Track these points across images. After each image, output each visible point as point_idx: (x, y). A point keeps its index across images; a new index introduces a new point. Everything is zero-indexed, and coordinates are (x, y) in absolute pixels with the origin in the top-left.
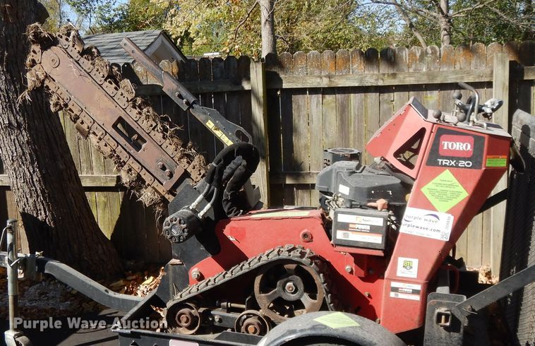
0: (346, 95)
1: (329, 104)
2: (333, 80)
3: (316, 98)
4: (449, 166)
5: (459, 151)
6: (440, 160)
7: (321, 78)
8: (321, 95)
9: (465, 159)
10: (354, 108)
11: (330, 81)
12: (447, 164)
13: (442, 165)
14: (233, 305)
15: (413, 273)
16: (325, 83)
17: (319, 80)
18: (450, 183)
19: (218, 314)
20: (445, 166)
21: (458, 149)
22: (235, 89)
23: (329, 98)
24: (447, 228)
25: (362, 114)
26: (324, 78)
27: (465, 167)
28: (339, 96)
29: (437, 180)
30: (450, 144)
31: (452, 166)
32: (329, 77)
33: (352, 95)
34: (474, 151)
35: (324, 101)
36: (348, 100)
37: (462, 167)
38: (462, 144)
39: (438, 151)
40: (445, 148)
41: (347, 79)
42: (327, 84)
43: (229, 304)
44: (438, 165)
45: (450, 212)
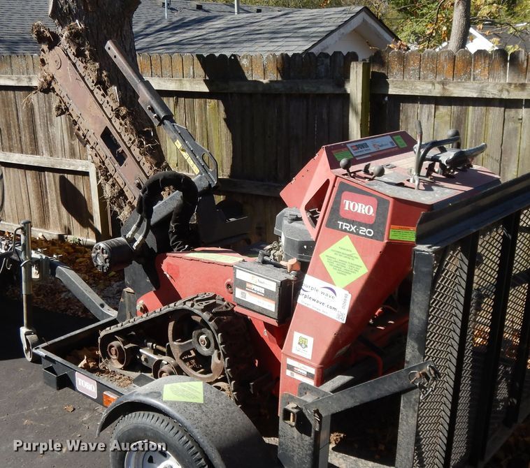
0: (464, 107)
1: (442, 117)
2: (446, 87)
3: (427, 109)
4: (349, 232)
5: (361, 215)
6: (341, 223)
7: (433, 84)
8: (433, 106)
9: (366, 226)
10: (472, 125)
11: (444, 88)
12: (348, 228)
13: (342, 230)
14: (157, 346)
15: (307, 353)
16: (437, 91)
17: (430, 87)
18: (349, 253)
19: (146, 352)
20: (345, 230)
21: (359, 211)
22: (337, 92)
23: (443, 110)
24: (343, 307)
25: (481, 133)
26: (437, 85)
27: (366, 236)
28: (455, 108)
29: (336, 246)
30: (352, 204)
31: (352, 232)
32: (443, 83)
33: (471, 108)
34: (376, 217)
35: (437, 113)
36: (466, 113)
37: (363, 236)
38: (364, 206)
39: (338, 211)
40: (347, 208)
41: (465, 88)
42: (439, 93)
43: (154, 345)
44: (338, 229)
45: (348, 288)
